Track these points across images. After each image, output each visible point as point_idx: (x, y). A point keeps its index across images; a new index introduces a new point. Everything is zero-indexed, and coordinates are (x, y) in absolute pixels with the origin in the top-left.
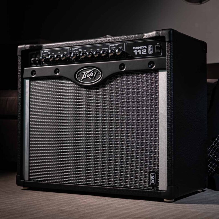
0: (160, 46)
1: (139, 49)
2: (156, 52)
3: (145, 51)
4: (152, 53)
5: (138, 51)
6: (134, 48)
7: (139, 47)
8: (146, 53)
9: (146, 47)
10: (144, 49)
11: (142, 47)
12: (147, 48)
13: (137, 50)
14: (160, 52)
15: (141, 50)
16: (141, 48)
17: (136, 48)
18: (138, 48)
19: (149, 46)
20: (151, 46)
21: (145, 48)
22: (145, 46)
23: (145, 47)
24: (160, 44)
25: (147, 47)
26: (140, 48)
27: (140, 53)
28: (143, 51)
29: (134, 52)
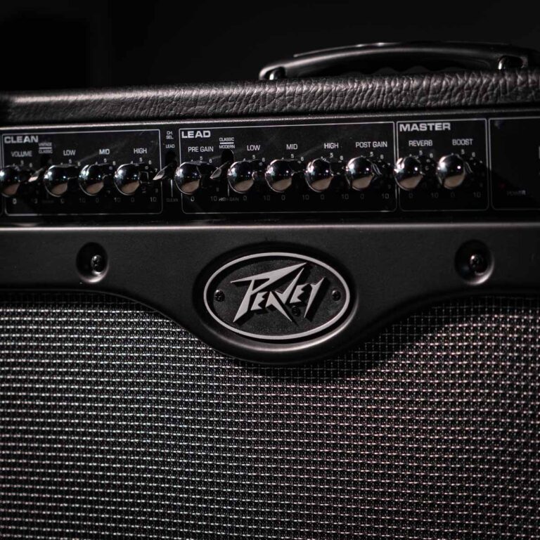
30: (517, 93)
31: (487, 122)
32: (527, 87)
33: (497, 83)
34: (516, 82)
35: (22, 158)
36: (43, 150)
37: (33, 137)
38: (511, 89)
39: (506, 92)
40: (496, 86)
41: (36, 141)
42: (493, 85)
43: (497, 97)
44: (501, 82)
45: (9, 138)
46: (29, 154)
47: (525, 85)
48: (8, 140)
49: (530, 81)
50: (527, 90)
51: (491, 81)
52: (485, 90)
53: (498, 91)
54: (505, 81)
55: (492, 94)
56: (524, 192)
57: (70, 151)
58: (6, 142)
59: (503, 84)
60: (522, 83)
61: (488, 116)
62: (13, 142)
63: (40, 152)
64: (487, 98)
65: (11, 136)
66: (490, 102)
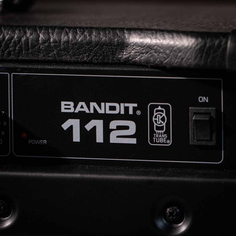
0: (218, 111)
1: (96, 116)
2: (192, 142)
3: (127, 128)
4: (170, 142)
5: (88, 127)
6: (66, 106)
7: (93, 104)
8: (134, 141)
9: (134, 109)
10: (126, 116)
11: (113, 108)
12: (139, 113)
13: (84, 118)
14: (213, 143)
15: (107, 119)
16: (104, 108)
17: (78, 109)
18: (86, 109)
19: (153, 107)
20: (167, 108)
21: (131, 112)
22: (131, 106)
23: (127, 109)
24: (214, 102)
25: (142, 107)
26: (101, 111)
27: (100, 139)
28: (119, 128)
29: (65, 126)
30: (39, 51)
31: (10, 77)
32: (49, 46)
33: (20, 40)
34: (38, 40)
38: (33, 46)
39: (28, 49)
40: (19, 43)
42: (15, 41)
43: (19, 53)
44: (23, 39)
47: (47, 44)
49: (52, 40)
50: (49, 49)
51: (13, 38)
52: (7, 46)
53: (21, 47)
54: (28, 39)
55: (15, 50)
56: (45, 142)
59: (25, 41)
60: (44, 42)
61: (10, 70)
64: (9, 54)
66: (12, 57)
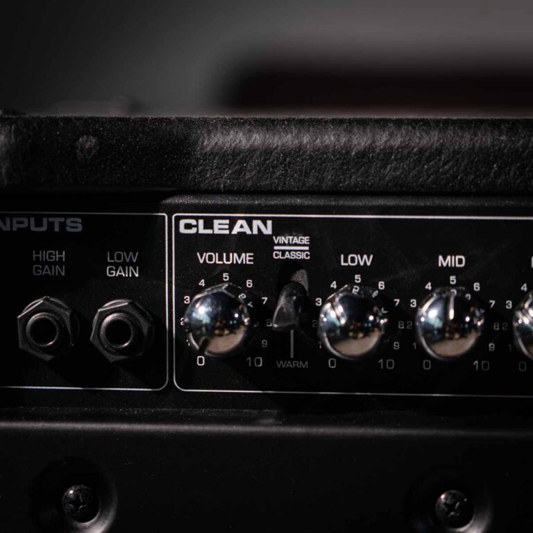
35: (224, 268)
36: (283, 252)
37: (256, 223)
41: (268, 231)
45: (193, 222)
46: (246, 258)
48: (188, 226)
57: (358, 257)
58: (182, 230)
62: (202, 231)
63: (277, 256)
65: (197, 218)
